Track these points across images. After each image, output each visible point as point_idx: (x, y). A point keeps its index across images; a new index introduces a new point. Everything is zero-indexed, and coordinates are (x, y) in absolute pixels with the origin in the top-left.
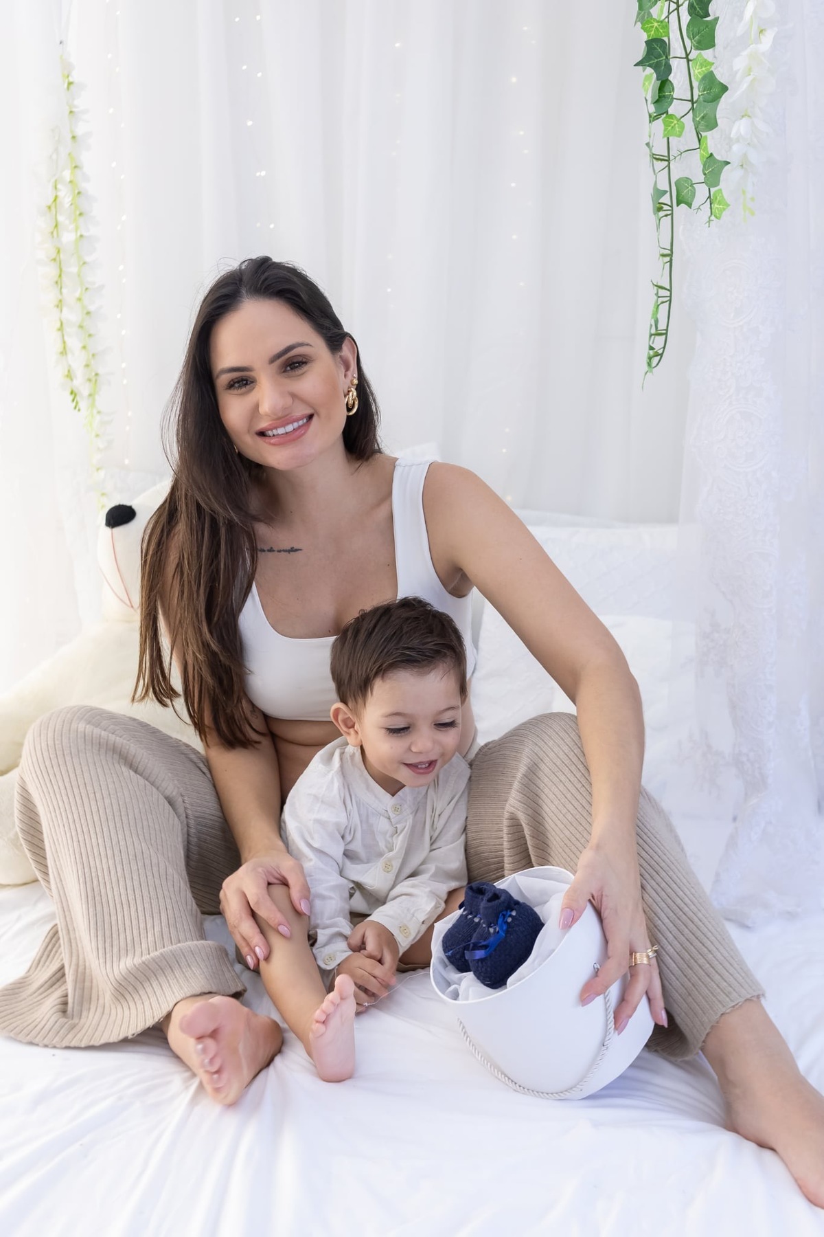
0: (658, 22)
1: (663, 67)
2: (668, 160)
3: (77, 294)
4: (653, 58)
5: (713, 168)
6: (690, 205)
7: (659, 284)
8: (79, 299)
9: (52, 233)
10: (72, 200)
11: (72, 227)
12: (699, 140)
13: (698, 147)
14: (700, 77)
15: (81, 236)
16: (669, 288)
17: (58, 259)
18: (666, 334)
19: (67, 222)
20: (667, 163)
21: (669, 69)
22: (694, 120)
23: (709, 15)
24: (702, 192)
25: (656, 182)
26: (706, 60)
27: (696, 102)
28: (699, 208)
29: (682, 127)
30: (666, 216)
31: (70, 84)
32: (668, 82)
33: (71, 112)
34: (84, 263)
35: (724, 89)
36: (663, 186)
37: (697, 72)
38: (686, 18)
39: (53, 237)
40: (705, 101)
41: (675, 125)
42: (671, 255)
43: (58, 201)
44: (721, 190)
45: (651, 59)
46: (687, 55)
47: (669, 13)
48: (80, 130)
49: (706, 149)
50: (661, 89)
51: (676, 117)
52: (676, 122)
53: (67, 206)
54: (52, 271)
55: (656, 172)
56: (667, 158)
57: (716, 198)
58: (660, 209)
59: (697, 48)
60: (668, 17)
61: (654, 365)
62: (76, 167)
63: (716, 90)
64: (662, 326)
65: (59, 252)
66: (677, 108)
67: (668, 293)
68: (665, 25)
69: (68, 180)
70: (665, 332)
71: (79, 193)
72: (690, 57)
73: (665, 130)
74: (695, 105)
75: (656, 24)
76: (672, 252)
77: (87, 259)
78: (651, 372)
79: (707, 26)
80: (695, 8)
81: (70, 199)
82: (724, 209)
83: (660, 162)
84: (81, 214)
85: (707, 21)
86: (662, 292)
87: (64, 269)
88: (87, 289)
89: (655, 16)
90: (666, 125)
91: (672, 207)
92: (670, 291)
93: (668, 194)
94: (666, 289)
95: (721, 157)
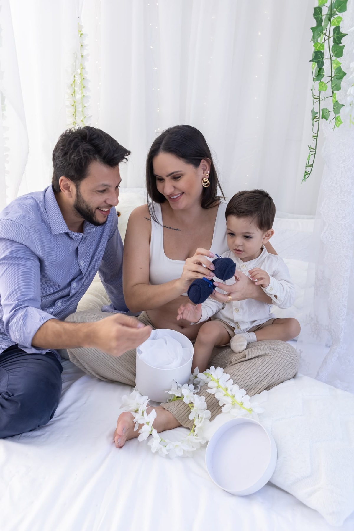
0: (320, 44)
1: (320, 63)
2: (320, 99)
3: (81, 119)
4: (317, 59)
5: (338, 107)
6: (327, 120)
7: (311, 147)
8: (82, 121)
9: (72, 95)
10: (81, 81)
11: (80, 92)
12: (333, 93)
13: (332, 96)
14: (335, 68)
15: (84, 96)
16: (315, 149)
17: (74, 105)
18: (312, 166)
19: (78, 90)
20: (319, 100)
21: (323, 64)
22: (331, 85)
23: (341, 43)
24: (332, 115)
25: (314, 108)
26: (338, 62)
27: (333, 77)
28: (330, 122)
29: (326, 87)
30: (317, 121)
31: (82, 34)
32: (322, 69)
33: (81, 46)
34: (85, 107)
35: (345, 74)
36: (317, 110)
37: (334, 66)
38: (332, 44)
39: (73, 96)
40: (336, 78)
41: (324, 86)
42: (317, 136)
43: (75, 82)
44: (340, 116)
45: (316, 59)
46: (331, 58)
47: (325, 41)
48: (85, 53)
49: (335, 98)
50: (319, 71)
51: (324, 83)
52: (324, 85)
53: (79, 83)
54: (72, 110)
55: (314, 102)
56: (319, 98)
57: (338, 119)
58: (314, 118)
59: (335, 56)
60: (324, 42)
61: (306, 177)
62: (82, 68)
63: (341, 74)
64: (311, 162)
65: (75, 102)
66: (325, 79)
67: (315, 151)
68: (323, 44)
69: (79, 73)
70: (312, 165)
71: (83, 79)
72: (332, 59)
73: (319, 88)
74: (333, 79)
75: (319, 45)
76: (318, 135)
77: (86, 105)
78: (305, 181)
79: (340, 48)
80: (336, 40)
81: (80, 81)
82: (340, 124)
83: (316, 99)
84: (84, 87)
85: (340, 46)
86: (312, 150)
87: (77, 109)
88: (85, 117)
89: (319, 41)
90: (320, 85)
91: (319, 117)
92: (315, 150)
93: (318, 114)
94: (314, 149)
95: (341, 103)
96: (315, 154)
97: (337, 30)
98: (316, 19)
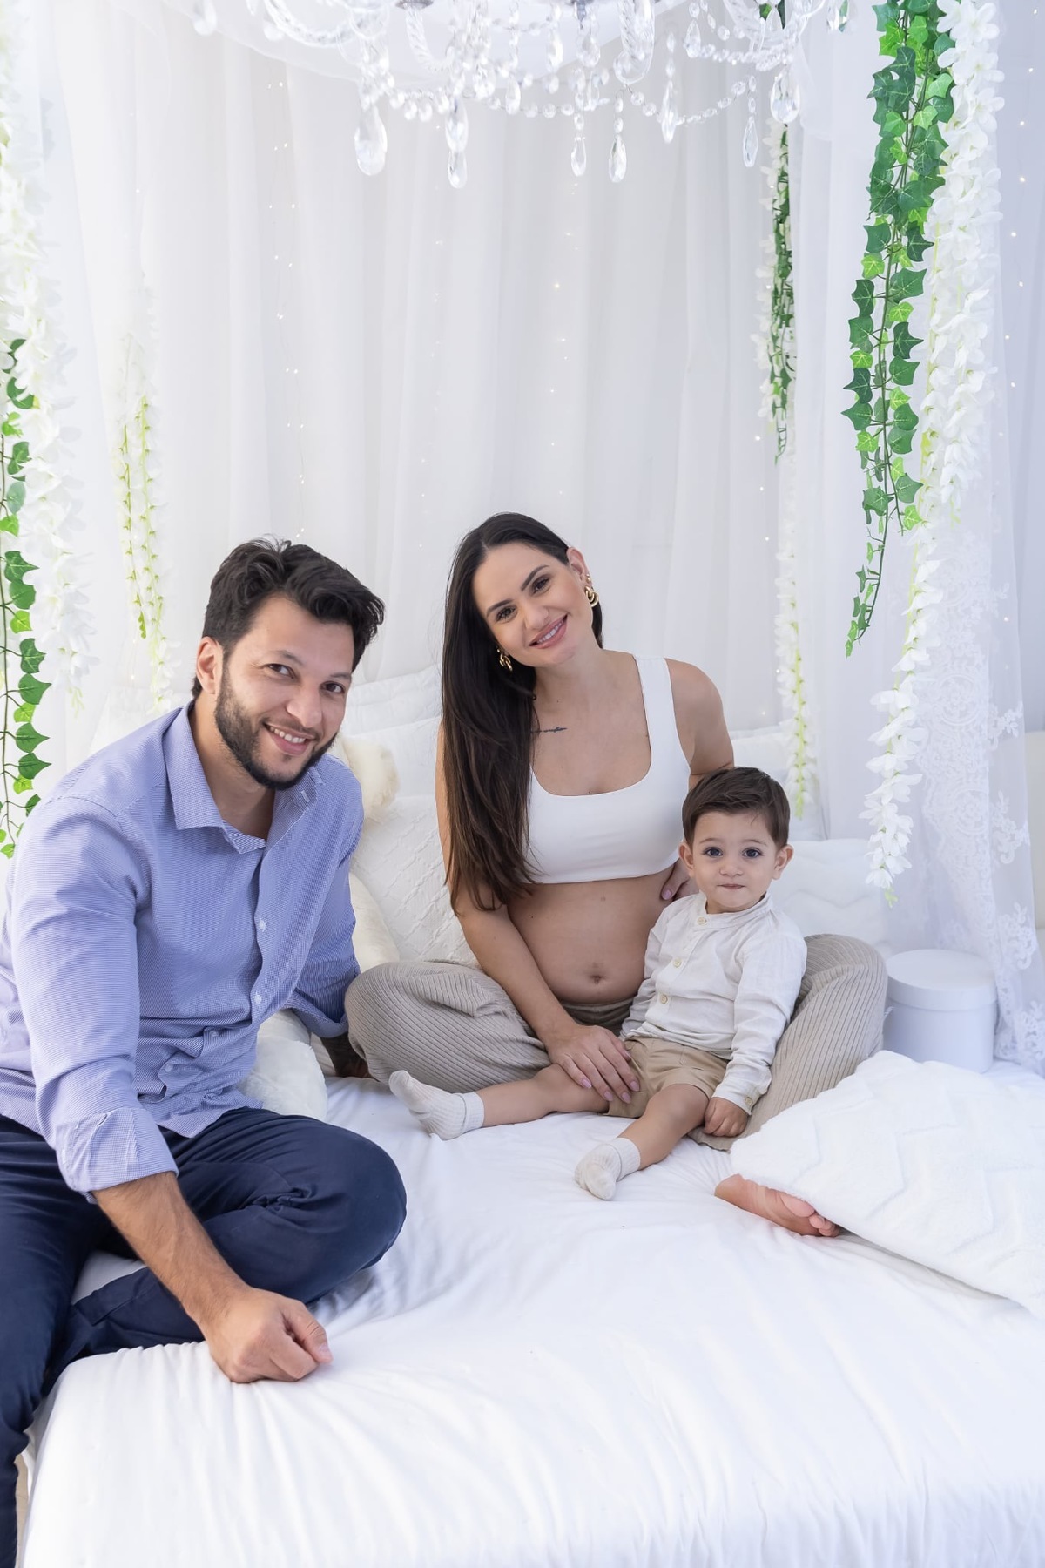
1: (865, 393)
3: (143, 513)
8: (144, 518)
9: (122, 450)
11: (138, 442)
14: (896, 406)
15: (147, 451)
17: (126, 477)
19: (135, 437)
21: (870, 395)
23: (910, 359)
26: (903, 394)
32: (867, 405)
34: (149, 479)
35: (917, 420)
37: (894, 402)
39: (123, 453)
40: (900, 427)
41: (869, 441)
45: (857, 383)
49: (900, 469)
51: (870, 435)
59: (896, 382)
63: (910, 419)
65: (128, 468)
75: (862, 356)
77: (152, 476)
79: (908, 367)
80: (899, 350)
85: (908, 363)
87: (132, 487)
88: (151, 507)
94: (875, 573)
95: (915, 478)
96: (878, 584)
97: (902, 329)
98: (861, 303)
